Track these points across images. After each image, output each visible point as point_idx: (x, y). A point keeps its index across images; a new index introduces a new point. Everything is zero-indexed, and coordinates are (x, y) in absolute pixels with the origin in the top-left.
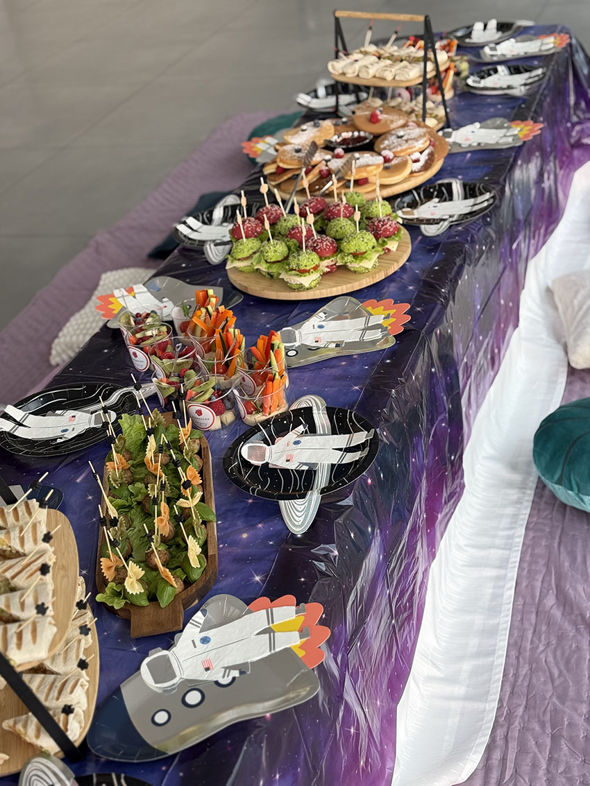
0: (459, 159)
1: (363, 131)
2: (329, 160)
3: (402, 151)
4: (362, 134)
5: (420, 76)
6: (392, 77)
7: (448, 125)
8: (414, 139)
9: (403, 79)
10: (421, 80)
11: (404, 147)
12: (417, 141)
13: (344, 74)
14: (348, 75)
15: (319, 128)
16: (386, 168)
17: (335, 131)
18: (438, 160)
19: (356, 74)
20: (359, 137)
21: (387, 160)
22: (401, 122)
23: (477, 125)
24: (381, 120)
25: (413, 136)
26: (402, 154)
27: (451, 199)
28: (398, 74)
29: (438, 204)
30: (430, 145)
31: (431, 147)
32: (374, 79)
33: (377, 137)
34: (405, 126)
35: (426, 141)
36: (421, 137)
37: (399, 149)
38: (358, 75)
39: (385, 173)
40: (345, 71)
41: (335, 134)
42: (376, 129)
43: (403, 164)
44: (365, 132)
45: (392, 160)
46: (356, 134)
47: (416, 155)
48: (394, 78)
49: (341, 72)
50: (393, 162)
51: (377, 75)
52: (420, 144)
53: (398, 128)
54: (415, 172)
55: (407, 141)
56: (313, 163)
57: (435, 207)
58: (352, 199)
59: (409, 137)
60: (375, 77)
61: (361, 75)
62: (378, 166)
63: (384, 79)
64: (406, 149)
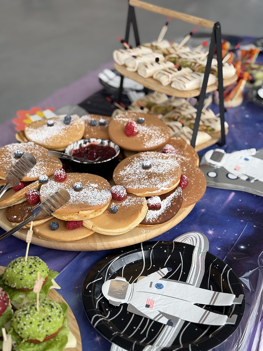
1: (113, 142)
3: (139, 191)
4: (112, 145)
5: (198, 89)
6: (167, 83)
9: (178, 88)
10: (197, 94)
13: (125, 66)
14: (128, 69)
16: (111, 211)
17: (85, 133)
18: (188, 206)
19: (135, 70)
20: (109, 147)
21: (115, 198)
22: (160, 141)
23: (253, 151)
24: (138, 133)
25: (161, 170)
26: (138, 194)
27: (184, 279)
28: (175, 81)
30: (180, 185)
31: (180, 189)
32: (151, 80)
34: (161, 149)
35: (174, 183)
36: (171, 174)
37: (135, 187)
38: (137, 72)
39: (107, 220)
40: (127, 64)
41: (83, 138)
43: (136, 210)
44: (115, 144)
45: (125, 198)
46: (106, 143)
48: (170, 84)
49: (123, 63)
50: (124, 203)
51: (154, 77)
52: (164, 187)
53: (151, 150)
54: (149, 223)
59: (156, 171)
60: (152, 77)
61: (139, 71)
63: (159, 82)
64: (144, 190)
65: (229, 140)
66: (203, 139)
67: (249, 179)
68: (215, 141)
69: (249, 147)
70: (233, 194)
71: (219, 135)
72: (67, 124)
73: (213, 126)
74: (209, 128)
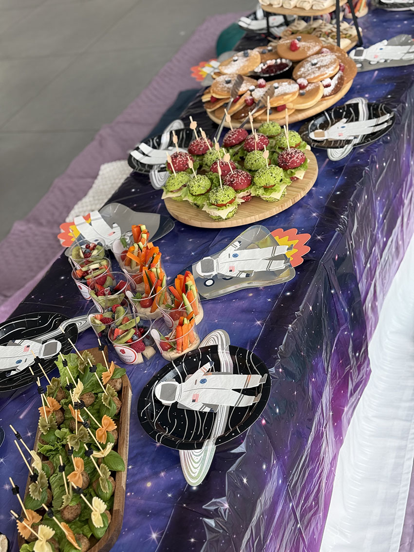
0: (366, 78)
1: (284, 58)
2: (253, 90)
3: (315, 78)
4: (284, 61)
5: (333, 5)
6: (310, 7)
7: (360, 44)
8: (325, 66)
9: (319, 8)
10: (334, 8)
11: (317, 75)
12: (328, 68)
13: (271, 5)
14: (274, 6)
15: (248, 58)
16: (301, 95)
17: (261, 59)
18: (348, 82)
19: (280, 5)
20: (281, 64)
21: (302, 87)
22: (317, 48)
23: (385, 42)
24: (299, 48)
25: (325, 63)
26: (315, 81)
27: (357, 120)
28: (315, 4)
29: (345, 125)
30: (340, 69)
31: (340, 72)
32: (295, 9)
33: (296, 63)
34: (319, 52)
35: (336, 68)
36: (331, 63)
37: (312, 76)
38: (282, 6)
39: (301, 100)
40: (272, 3)
41: (261, 63)
42: (295, 56)
43: (317, 89)
44: (286, 59)
45: (307, 86)
46: (279, 61)
47: (327, 81)
48: (312, 8)
49: (268, 3)
50: (307, 89)
51: (298, 6)
52: (330, 71)
53: (313, 55)
54: (327, 96)
55: (319, 68)
56: (240, 93)
57: (343, 127)
58: (268, 129)
59: (322, 64)
60: (296, 7)
61: (284, 6)
62: (294, 93)
63: (303, 9)
64: (318, 76)
65: (364, 41)
66: (345, 43)
67: (386, 61)
68: (354, 44)
69: (381, 41)
70: (376, 72)
71: (357, 38)
72: (247, 56)
73: (350, 33)
74: (348, 35)
